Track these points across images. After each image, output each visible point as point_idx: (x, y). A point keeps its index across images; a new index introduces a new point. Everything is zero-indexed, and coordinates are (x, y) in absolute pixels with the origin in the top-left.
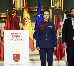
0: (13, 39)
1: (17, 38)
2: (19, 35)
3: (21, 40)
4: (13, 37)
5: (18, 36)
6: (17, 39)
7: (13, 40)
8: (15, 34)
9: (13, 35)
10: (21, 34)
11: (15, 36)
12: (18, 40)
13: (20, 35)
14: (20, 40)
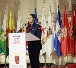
7: (15, 43)
8: (16, 36)
11: (16, 39)
13: (19, 37)
14: (19, 43)
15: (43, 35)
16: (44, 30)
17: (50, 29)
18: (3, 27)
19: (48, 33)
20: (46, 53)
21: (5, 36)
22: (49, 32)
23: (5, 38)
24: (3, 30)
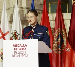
0: (16, 54)
1: (21, 52)
2: (23, 47)
3: (27, 56)
4: (16, 51)
5: (22, 49)
6: (21, 54)
7: (16, 56)
8: (19, 45)
9: (16, 47)
10: (26, 45)
11: (18, 49)
12: (22, 56)
13: (26, 47)
14: (25, 56)
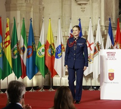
7: (108, 59)
10: (115, 53)
11: (110, 55)
15: (90, 52)
16: (91, 46)
17: (98, 45)
18: (41, 40)
19: (95, 50)
20: (92, 73)
21: (42, 51)
22: (97, 48)
23: (43, 53)
24: (41, 44)
